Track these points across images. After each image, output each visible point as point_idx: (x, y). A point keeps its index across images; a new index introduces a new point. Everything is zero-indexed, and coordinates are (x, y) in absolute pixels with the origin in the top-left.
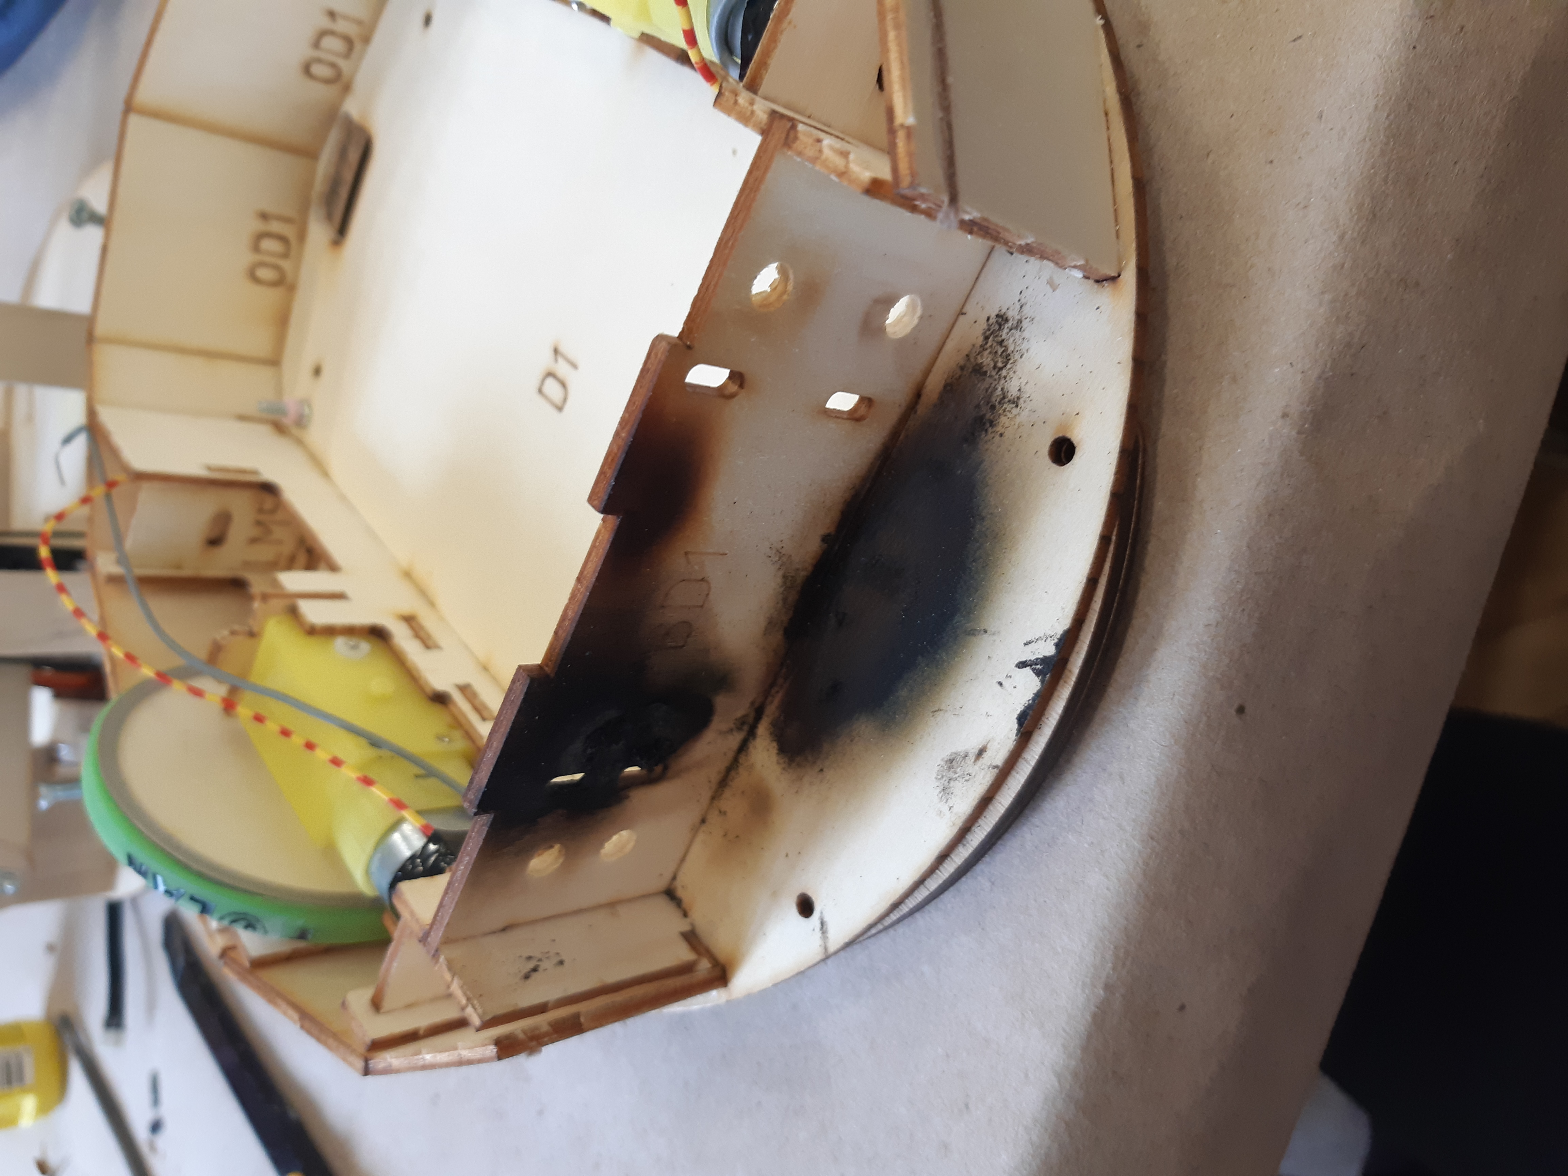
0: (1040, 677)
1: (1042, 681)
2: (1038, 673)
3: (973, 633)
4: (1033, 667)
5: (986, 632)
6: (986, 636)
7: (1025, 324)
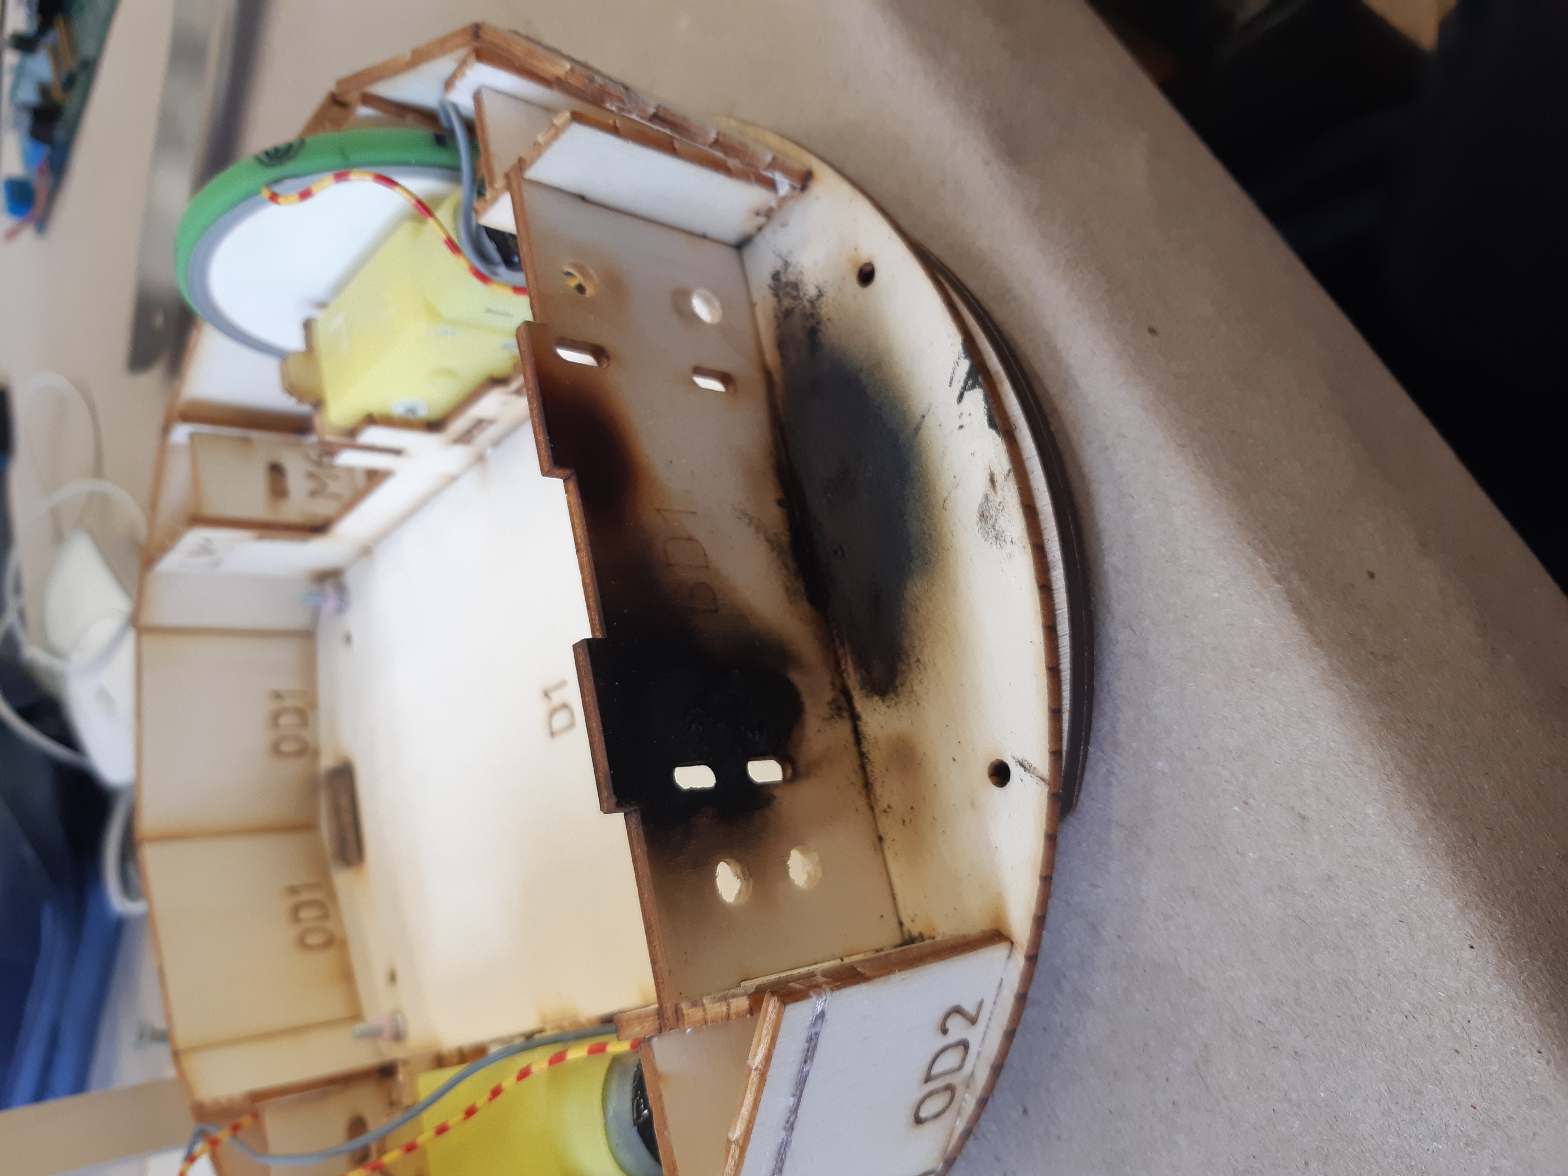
0: (977, 386)
1: (981, 386)
2: (973, 387)
3: (918, 429)
4: (967, 388)
5: (923, 417)
6: (927, 418)
7: (789, 260)
